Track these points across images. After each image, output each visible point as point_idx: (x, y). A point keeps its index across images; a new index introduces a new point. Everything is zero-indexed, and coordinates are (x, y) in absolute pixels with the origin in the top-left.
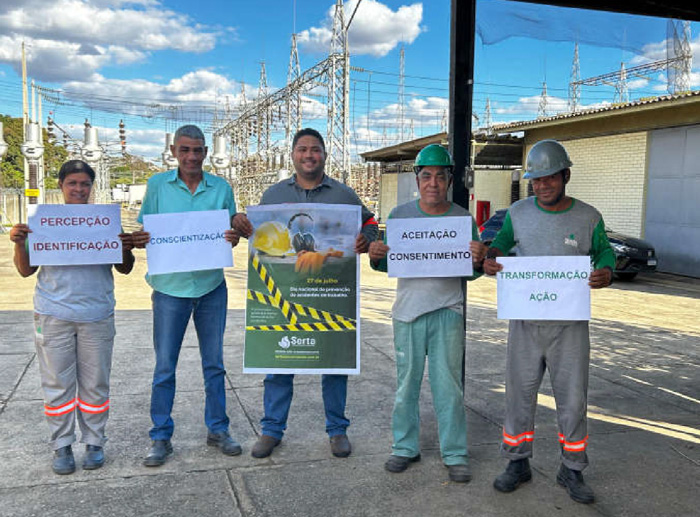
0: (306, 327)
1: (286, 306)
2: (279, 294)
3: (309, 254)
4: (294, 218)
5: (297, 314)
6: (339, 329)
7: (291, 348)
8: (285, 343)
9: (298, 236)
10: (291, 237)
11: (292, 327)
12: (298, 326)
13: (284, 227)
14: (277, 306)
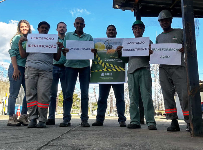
0: (110, 70)
1: (103, 64)
2: (101, 61)
3: (111, 50)
4: (106, 41)
5: (107, 66)
6: (120, 71)
7: (105, 76)
8: (102, 75)
9: (107, 45)
10: (105, 46)
11: (105, 70)
12: (107, 70)
13: (103, 43)
14: (101, 64)
